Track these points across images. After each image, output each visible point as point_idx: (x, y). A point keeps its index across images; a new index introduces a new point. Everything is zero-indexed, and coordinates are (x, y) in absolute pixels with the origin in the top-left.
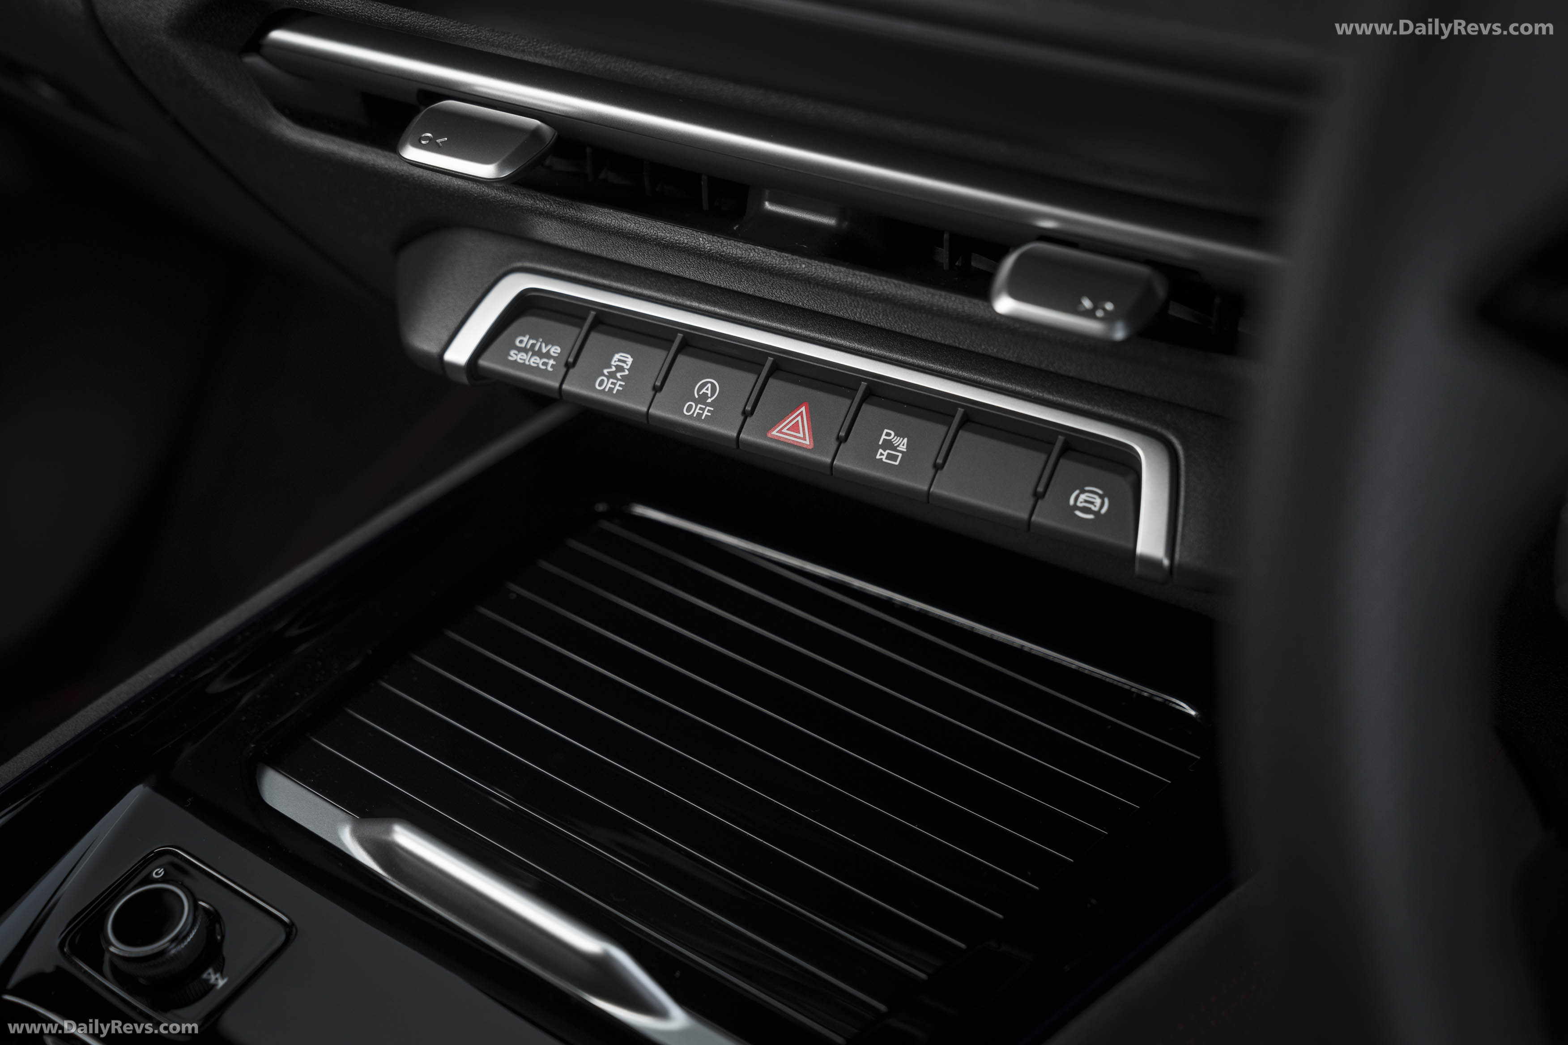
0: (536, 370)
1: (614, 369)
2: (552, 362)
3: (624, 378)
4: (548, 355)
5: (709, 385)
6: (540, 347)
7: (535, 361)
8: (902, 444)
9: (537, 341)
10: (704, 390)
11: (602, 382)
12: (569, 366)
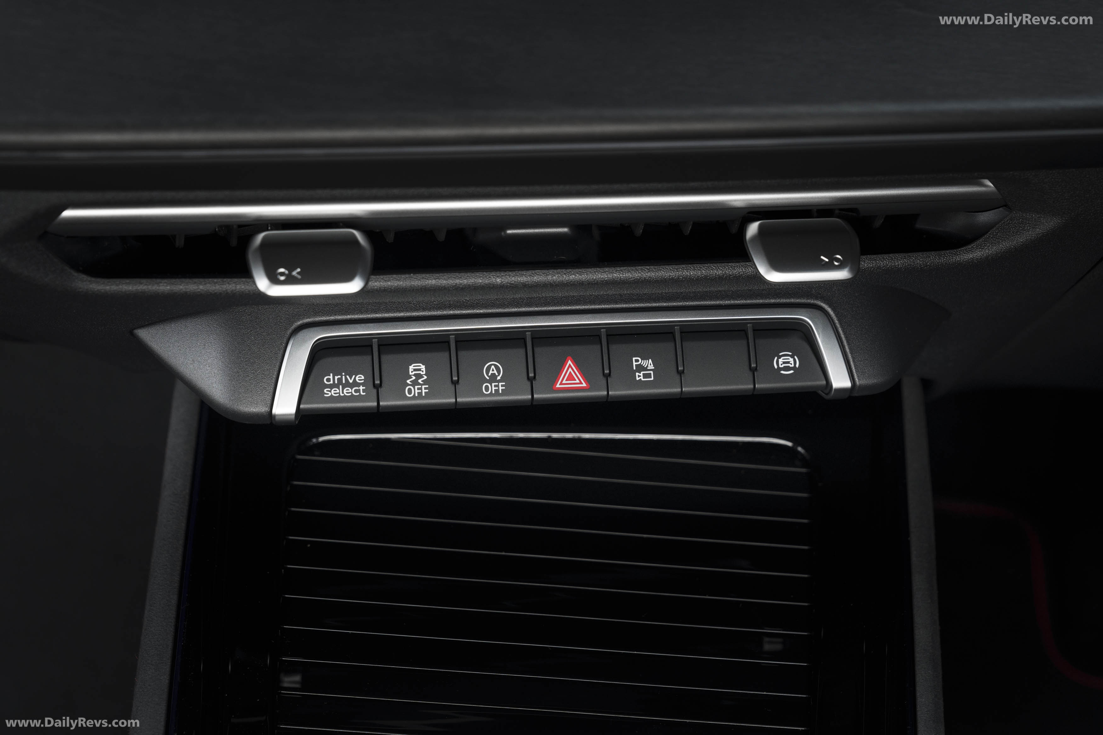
0: (351, 398)
1: (414, 378)
2: (361, 388)
3: (425, 382)
4: (355, 384)
5: (493, 367)
6: (346, 379)
7: (347, 392)
8: (649, 364)
9: (342, 376)
10: (491, 372)
11: (410, 392)
12: (377, 387)
